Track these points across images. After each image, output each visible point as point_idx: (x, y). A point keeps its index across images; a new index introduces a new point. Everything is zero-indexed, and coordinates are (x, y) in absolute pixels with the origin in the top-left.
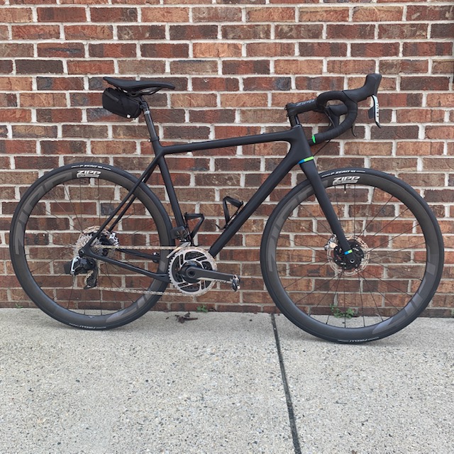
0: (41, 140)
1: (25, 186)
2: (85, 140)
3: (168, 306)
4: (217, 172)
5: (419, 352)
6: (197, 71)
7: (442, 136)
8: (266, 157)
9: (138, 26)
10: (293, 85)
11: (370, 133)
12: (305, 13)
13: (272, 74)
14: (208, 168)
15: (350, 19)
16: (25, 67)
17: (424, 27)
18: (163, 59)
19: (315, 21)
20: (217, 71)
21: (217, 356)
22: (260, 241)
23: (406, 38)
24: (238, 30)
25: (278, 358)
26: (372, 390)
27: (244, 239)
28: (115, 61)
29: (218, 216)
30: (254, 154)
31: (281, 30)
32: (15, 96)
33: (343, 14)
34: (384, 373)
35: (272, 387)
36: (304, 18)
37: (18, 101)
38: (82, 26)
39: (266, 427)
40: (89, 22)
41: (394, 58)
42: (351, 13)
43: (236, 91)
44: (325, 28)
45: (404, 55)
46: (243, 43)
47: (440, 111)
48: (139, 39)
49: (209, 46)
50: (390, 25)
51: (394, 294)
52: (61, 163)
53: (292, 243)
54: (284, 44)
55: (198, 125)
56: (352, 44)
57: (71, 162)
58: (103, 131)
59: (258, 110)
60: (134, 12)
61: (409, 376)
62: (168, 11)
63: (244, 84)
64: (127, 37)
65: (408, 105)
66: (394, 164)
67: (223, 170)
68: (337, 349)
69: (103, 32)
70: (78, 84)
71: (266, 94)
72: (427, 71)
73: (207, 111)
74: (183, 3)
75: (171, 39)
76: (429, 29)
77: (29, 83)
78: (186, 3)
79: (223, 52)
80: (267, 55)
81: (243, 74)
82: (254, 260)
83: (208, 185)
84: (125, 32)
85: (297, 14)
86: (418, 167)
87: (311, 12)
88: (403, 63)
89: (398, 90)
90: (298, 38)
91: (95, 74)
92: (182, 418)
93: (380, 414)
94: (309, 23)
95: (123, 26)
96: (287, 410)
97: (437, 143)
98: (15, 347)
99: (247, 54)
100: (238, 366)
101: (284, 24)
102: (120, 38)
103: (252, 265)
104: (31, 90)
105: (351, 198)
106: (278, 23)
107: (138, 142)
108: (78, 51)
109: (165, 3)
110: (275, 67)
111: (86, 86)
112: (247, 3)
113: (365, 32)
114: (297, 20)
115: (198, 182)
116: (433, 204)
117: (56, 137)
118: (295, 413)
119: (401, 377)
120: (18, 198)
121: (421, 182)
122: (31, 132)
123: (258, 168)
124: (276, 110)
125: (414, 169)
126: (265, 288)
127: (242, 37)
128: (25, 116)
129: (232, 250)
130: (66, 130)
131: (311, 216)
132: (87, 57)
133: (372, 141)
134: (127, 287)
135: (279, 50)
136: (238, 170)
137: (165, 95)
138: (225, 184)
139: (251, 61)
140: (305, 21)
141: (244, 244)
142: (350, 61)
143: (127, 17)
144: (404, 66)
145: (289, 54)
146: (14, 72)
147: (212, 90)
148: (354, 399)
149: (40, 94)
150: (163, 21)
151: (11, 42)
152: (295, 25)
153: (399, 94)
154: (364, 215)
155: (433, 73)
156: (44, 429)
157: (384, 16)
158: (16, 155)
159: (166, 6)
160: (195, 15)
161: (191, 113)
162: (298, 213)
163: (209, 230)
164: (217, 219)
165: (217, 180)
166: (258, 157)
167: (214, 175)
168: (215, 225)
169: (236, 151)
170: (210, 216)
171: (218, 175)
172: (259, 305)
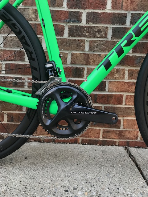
4: (88, 25)
8: (132, 12)
14: (80, 21)
27: (107, 85)
29: (87, 64)
30: (122, 9)
67: (94, 23)
82: (114, 104)
83: (80, 36)
103: (112, 108)
115: (71, 34)
123: (124, 22)
129: (96, 95)
134: (8, 121)
136: (106, 24)
138: (94, 36)
141: (107, 90)
163: (78, 77)
164: (85, 67)
165: (88, 33)
166: (125, 12)
167: (85, 27)
168: (83, 72)
169: (106, 5)
170: (79, 64)
171: (89, 27)
172: (115, 140)
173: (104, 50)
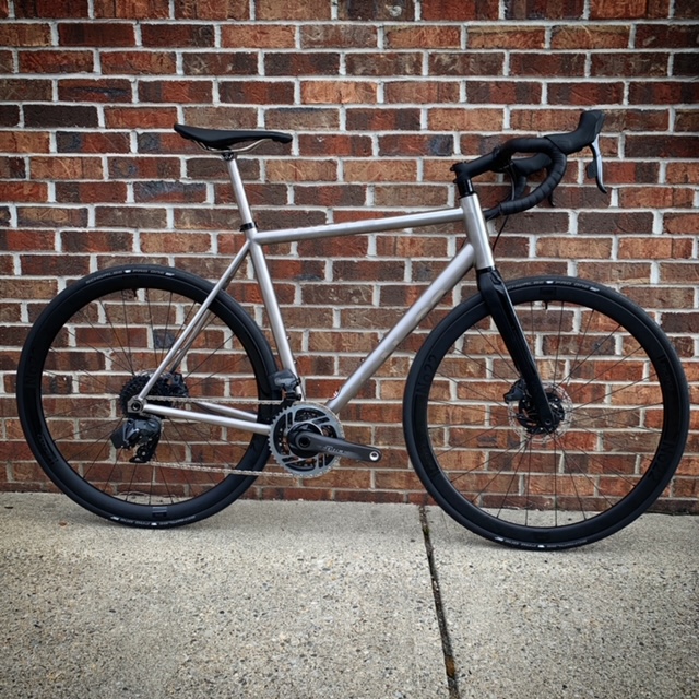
0: (62, 230)
1: (36, 302)
2: (130, 231)
3: (258, 492)
4: (336, 283)
5: (653, 570)
6: (307, 125)
7: (689, 229)
8: (413, 259)
9: (214, 54)
10: (457, 148)
11: (577, 223)
12: (476, 36)
13: (424, 130)
14: (322, 277)
15: (547, 45)
16: (38, 117)
17: (662, 58)
18: (254, 106)
19: (492, 48)
20: (338, 126)
21: (334, 573)
22: (402, 391)
23: (635, 75)
24: (371, 60)
25: (429, 576)
26: (579, 630)
27: (377, 387)
28: (179, 108)
29: (338, 351)
30: (395, 254)
31: (439, 60)
32: (22, 161)
33: (536, 37)
34: (598, 603)
35: (419, 624)
36: (475, 43)
37: (27, 169)
38: (128, 53)
39: (410, 689)
40: (139, 47)
41: (615, 107)
42: (547, 35)
43: (368, 156)
44: (507, 58)
45: (631, 102)
46: (378, 82)
47: (687, 190)
48: (216, 74)
49: (325, 86)
50: (609, 54)
51: (613, 476)
52: (93, 268)
53: (453, 396)
54: (443, 83)
55: (307, 209)
56: (549, 84)
57: (108, 265)
58: (159, 218)
59: (401, 186)
60: (209, 31)
61: (637, 609)
62: (263, 31)
63: (380, 145)
64: (198, 71)
65: (637, 181)
66: (615, 272)
67: (346, 279)
68: (523, 564)
69: (161, 63)
70: (120, 143)
71: (414, 162)
72: (666, 127)
73: (321, 188)
74: (286, 19)
75: (267, 75)
76: (671, 61)
77: (44, 141)
78: (290, 19)
79: (348, 95)
80: (417, 101)
81: (378, 130)
82: (393, 422)
83: (322, 302)
84: (195, 63)
85: (463, 36)
86: (652, 276)
87: (485, 34)
88: (629, 113)
89: (621, 157)
90: (465, 74)
91: (148, 128)
92: (276, 674)
93: (592, 671)
94: (483, 51)
95: (191, 54)
96: (443, 661)
97: (682, 240)
98: (15, 555)
99: (385, 100)
100: (366, 590)
101: (444, 53)
102: (187, 72)
103: (389, 428)
104: (48, 151)
105: (546, 324)
106: (433, 51)
107: (213, 235)
108: (122, 91)
109: (257, 19)
110: (429, 120)
111: (134, 146)
112: (385, 20)
113: (571, 65)
114: (463, 46)
115: (307, 298)
116: (675, 335)
117: (86, 226)
118: (458, 667)
119: (625, 610)
120: (25, 320)
121: (656, 300)
122: (47, 218)
123: (400, 277)
124: (430, 186)
125: (645, 280)
126: (410, 465)
127: (377, 71)
128: (38, 192)
129: (358, 405)
130: (102, 216)
131: (483, 352)
132: (135, 102)
133: (579, 236)
134: (193, 461)
135: (434, 92)
136: (368, 280)
137: (256, 161)
138: (349, 301)
139: (392, 110)
140: (476, 48)
141: (378, 396)
142: (546, 110)
143: (198, 39)
144: (630, 119)
145: (451, 99)
146: (21, 124)
147: (329, 154)
148: (551, 644)
149: (61, 158)
150: (254, 47)
151: (18, 77)
152: (460, 54)
153: (623, 163)
154: (566, 353)
155: (676, 130)
156: (56, 690)
157: (599, 40)
158: (22, 254)
159: (259, 23)
160: (304, 38)
161: (297, 190)
162: (464, 348)
163: (324, 374)
164: (335, 356)
165: (337, 295)
166: (401, 260)
167: (332, 286)
168: (332, 364)
169: (366, 250)
170: (324, 351)
171: (338, 287)
172: (400, 492)
173: (367, 326)
